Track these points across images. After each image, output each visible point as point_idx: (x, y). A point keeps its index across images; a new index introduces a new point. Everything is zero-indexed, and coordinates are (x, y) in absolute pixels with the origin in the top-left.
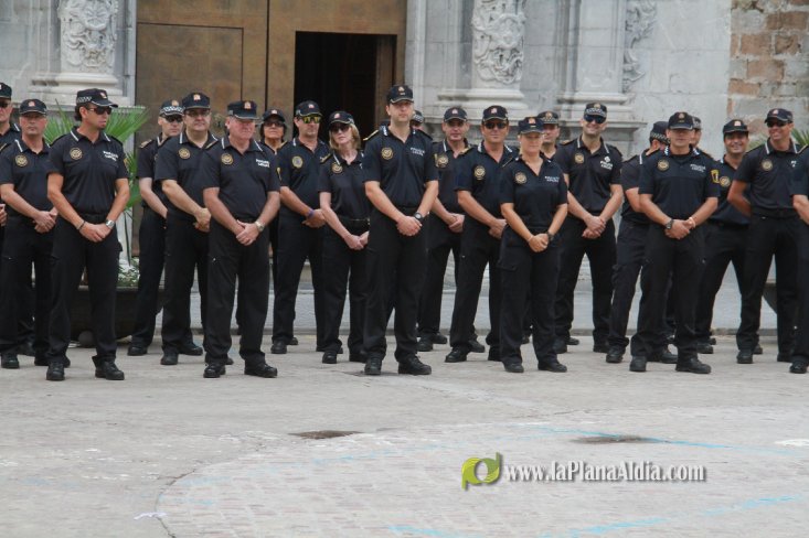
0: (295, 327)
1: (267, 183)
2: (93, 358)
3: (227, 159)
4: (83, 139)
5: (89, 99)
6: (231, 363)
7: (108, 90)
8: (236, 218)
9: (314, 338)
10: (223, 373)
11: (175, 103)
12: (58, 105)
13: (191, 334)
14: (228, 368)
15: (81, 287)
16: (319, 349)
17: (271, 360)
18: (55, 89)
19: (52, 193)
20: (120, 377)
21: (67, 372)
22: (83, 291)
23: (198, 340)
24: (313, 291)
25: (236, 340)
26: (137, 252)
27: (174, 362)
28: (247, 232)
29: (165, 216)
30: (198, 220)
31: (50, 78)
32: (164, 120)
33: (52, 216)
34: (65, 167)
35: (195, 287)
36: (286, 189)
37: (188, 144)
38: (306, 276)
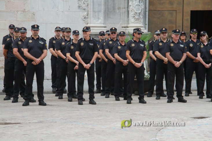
0: (191, 89)
1: (183, 51)
2: (139, 98)
3: (172, 45)
4: (135, 41)
5: (136, 31)
6: (174, 99)
7: (141, 28)
8: (175, 60)
9: (197, 92)
10: (172, 101)
11: (159, 31)
12: (129, 33)
13: (163, 91)
14: (173, 100)
15: (135, 79)
16: (198, 95)
17: (185, 98)
18: (127, 28)
19: (127, 55)
20: (145, 103)
21: (132, 101)
22: (135, 81)
23: (165, 93)
24: (196, 79)
25: (175, 93)
26: (149, 70)
27: (159, 99)
28: (177, 64)
29: (156, 60)
30: (164, 61)
31: (126, 26)
32: (156, 36)
33: (127, 61)
34: (130, 49)
35: (164, 79)
36: (188, 52)
37: (162, 42)
38: (194, 75)
